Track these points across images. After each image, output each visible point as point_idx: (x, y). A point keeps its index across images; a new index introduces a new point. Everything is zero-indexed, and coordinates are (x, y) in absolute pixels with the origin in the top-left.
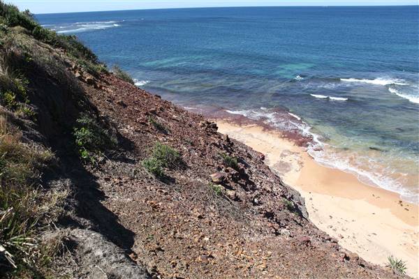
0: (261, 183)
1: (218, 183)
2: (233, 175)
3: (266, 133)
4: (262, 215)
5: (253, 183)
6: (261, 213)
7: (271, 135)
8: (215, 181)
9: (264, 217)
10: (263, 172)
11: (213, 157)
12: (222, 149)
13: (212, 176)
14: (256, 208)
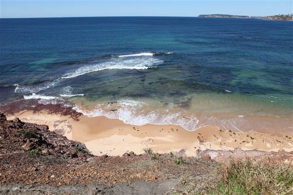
0: (56, 142)
1: (31, 149)
2: (36, 142)
3: (37, 113)
4: (71, 157)
5: (51, 144)
6: (69, 157)
7: (41, 114)
8: (27, 149)
9: (72, 158)
10: (54, 136)
11: (15, 136)
12: (18, 129)
13: (23, 146)
14: (65, 155)
